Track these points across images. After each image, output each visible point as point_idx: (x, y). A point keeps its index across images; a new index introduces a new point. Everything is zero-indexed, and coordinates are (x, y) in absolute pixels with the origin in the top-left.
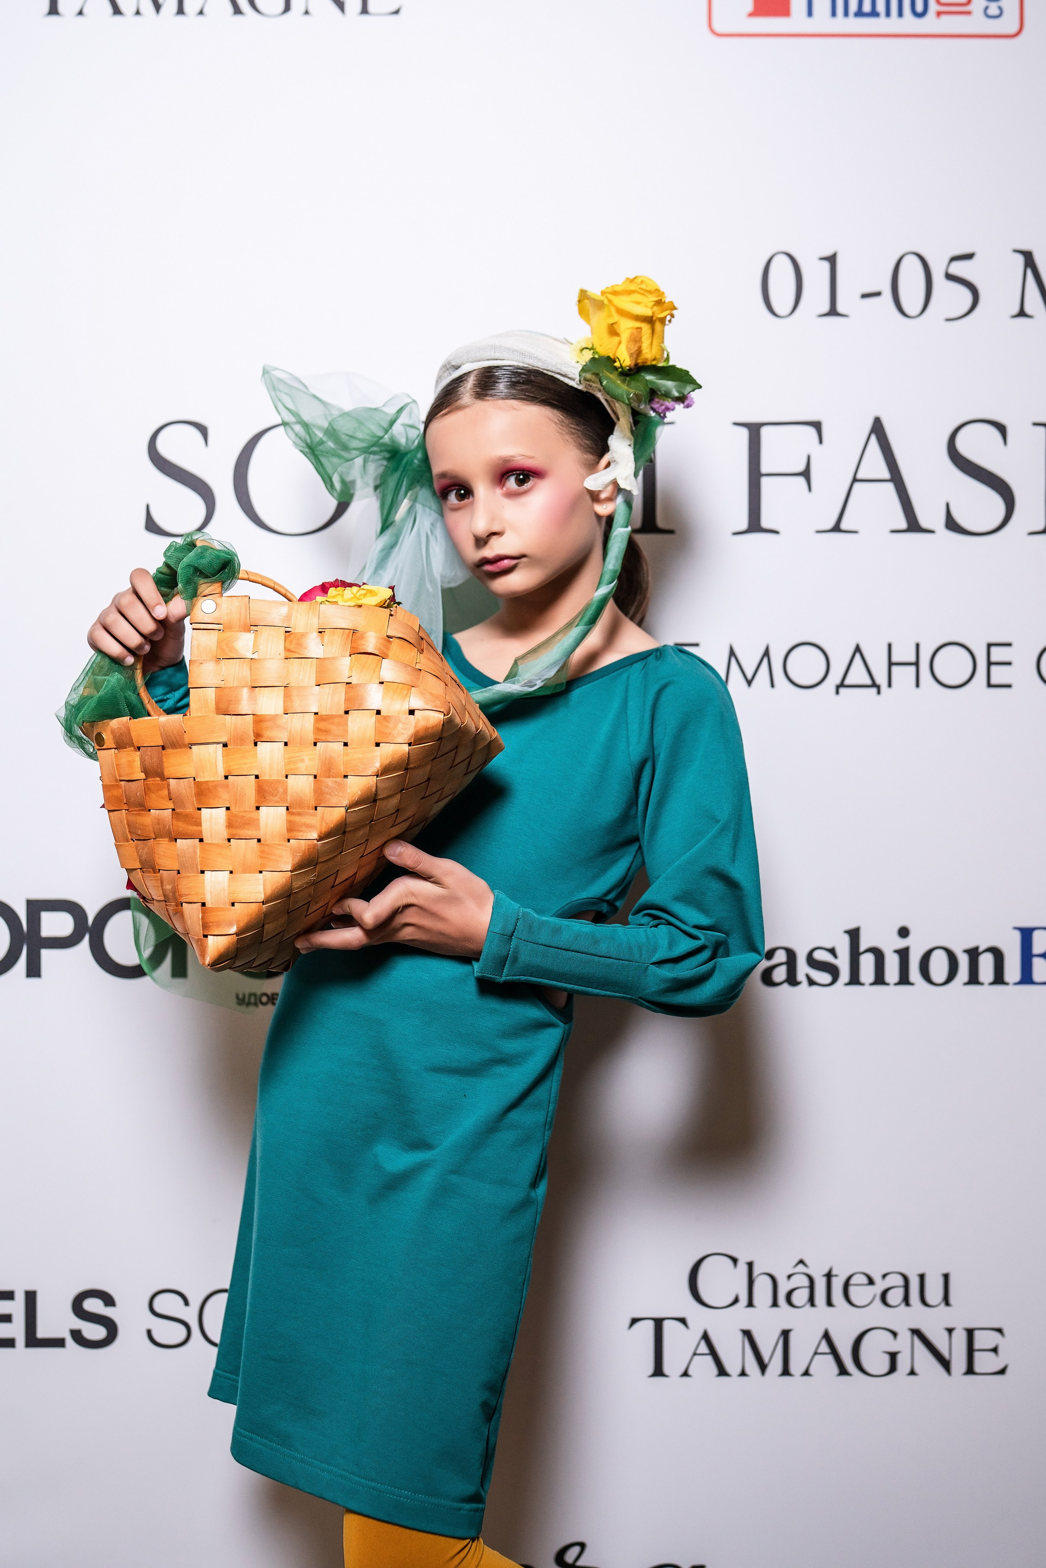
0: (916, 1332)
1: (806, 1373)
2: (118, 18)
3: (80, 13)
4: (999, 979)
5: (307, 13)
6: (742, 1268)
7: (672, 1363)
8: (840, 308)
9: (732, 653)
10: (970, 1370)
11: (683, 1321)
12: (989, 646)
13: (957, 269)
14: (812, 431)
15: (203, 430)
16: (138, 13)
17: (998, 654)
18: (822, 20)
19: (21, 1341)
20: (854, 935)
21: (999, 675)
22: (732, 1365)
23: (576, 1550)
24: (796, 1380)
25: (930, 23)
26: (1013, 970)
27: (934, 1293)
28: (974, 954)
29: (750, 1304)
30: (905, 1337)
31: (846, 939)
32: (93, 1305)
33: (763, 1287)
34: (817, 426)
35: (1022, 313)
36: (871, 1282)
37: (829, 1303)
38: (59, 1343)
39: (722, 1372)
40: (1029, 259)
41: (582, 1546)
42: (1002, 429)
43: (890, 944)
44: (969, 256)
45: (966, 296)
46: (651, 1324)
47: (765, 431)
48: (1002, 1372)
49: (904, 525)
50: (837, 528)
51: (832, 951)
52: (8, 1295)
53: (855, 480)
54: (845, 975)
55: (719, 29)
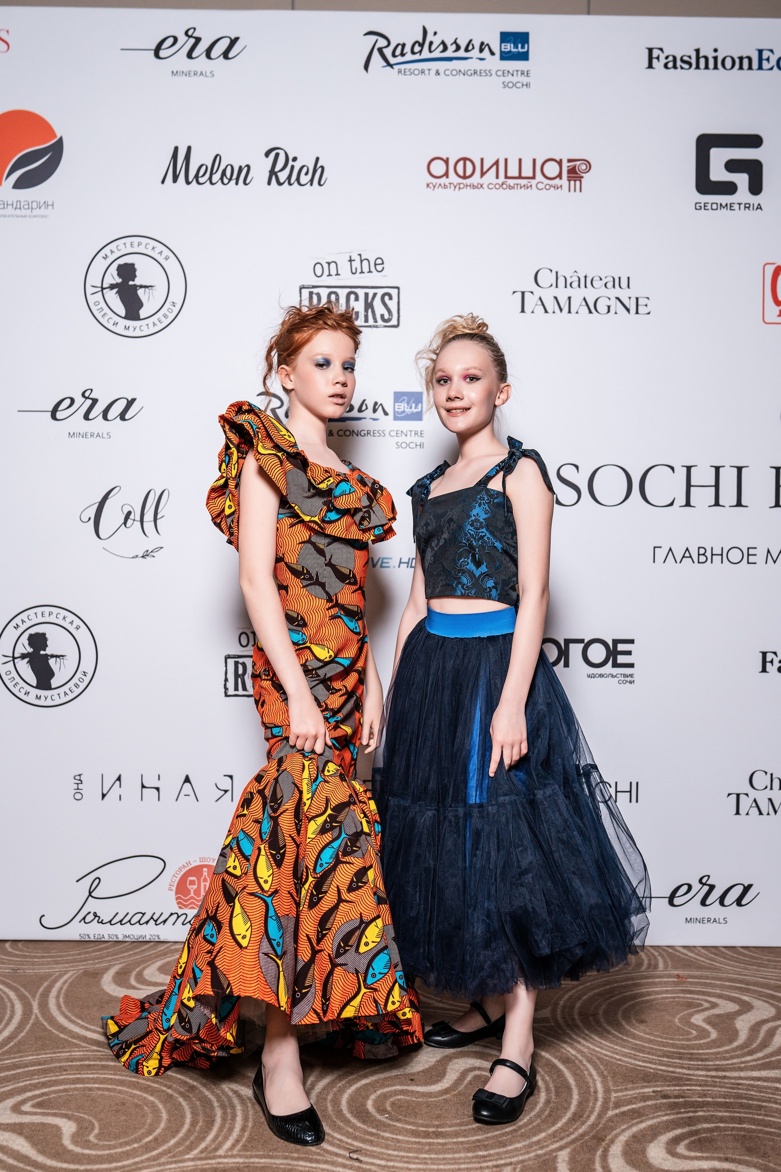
2: (546, 314)
3: (533, 312)
5: (616, 313)
6: (769, 776)
7: (743, 811)
9: (769, 551)
11: (747, 795)
15: (577, 467)
16: (554, 312)
22: (765, 812)
23: (706, 878)
29: (771, 789)
33: (776, 782)
39: (761, 813)
41: (709, 876)
46: (735, 796)
55: (766, 320)
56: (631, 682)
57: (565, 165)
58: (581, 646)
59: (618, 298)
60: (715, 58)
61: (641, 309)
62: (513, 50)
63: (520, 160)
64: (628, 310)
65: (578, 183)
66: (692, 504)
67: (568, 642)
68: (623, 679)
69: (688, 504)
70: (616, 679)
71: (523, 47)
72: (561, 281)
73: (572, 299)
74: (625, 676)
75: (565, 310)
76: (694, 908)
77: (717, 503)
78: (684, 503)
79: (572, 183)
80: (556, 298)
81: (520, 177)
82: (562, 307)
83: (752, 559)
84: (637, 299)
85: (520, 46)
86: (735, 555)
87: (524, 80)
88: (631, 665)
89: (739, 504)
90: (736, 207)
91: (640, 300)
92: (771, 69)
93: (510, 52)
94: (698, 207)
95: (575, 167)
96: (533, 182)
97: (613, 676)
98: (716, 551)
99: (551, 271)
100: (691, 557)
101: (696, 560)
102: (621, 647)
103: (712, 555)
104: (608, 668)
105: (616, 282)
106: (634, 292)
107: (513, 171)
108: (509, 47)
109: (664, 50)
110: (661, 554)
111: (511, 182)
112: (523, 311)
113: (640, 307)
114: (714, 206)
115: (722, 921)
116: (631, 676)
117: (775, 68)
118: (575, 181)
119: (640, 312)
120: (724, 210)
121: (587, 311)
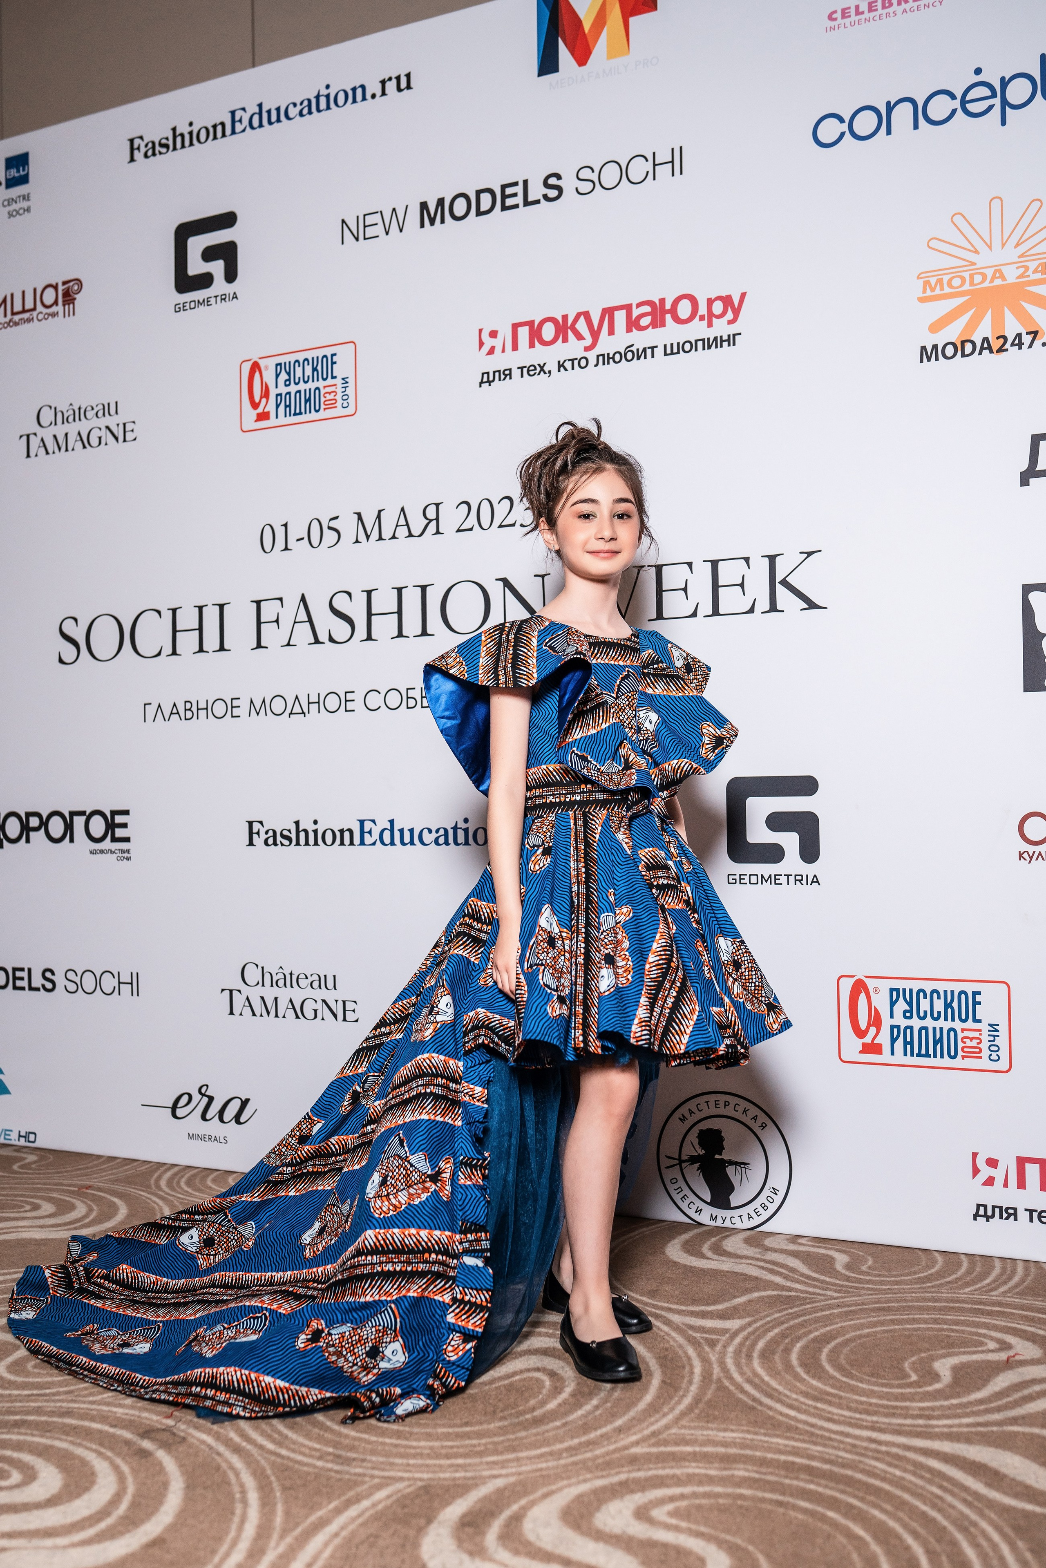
0: (324, 1001)
1: (284, 1017)
2: (48, 455)
3: (36, 456)
4: (352, 843)
5: (106, 444)
6: (260, 969)
7: (236, 1011)
8: (289, 547)
9: (251, 702)
10: (345, 1020)
11: (239, 991)
12: (346, 693)
13: (333, 524)
14: (279, 602)
15: (76, 620)
16: (54, 453)
17: (349, 696)
18: (282, 420)
19: (27, 988)
20: (297, 823)
21: (350, 706)
22: (258, 1013)
23: (205, 1088)
24: (281, 1019)
25: (322, 414)
26: (357, 840)
27: (330, 984)
28: (342, 831)
29: (263, 985)
30: (320, 1002)
31: (294, 825)
32: (48, 975)
33: (267, 977)
34: (281, 599)
35: (357, 541)
36: (307, 978)
37: (292, 986)
38: (38, 989)
39: (254, 1014)
40: (359, 515)
42: (349, 594)
43: (311, 827)
44: (337, 518)
45: (336, 535)
46: (228, 993)
47: (262, 603)
48: (357, 1021)
49: (313, 641)
50: (288, 644)
51: (289, 831)
52: (22, 970)
53: (295, 622)
54: (294, 842)
55: (244, 429)
56: (128, 859)
57: (61, 288)
58: (84, 818)
59: (107, 427)
60: (191, 133)
61: (129, 436)
62: (16, 175)
63: (23, 292)
64: (116, 439)
65: (71, 306)
66: (178, 652)
67: (73, 814)
68: (120, 855)
69: (174, 653)
70: (115, 856)
71: (24, 170)
72: (59, 415)
73: (69, 435)
74: (123, 851)
75: (63, 448)
76: (194, 1123)
77: (201, 650)
78: (170, 652)
79: (67, 307)
80: (55, 436)
81: (24, 311)
82: (60, 444)
83: (236, 712)
84: (124, 424)
85: (21, 169)
86: (219, 708)
87: (25, 204)
88: (127, 840)
89: (222, 648)
90: (213, 300)
91: (127, 425)
92: (244, 130)
93: (14, 177)
94: (179, 308)
95: (68, 289)
96: (35, 314)
97: (112, 852)
98: (202, 705)
99: (50, 407)
100: (178, 713)
101: (183, 717)
102: (119, 819)
103: (198, 709)
104: (107, 844)
105: (106, 410)
106: (121, 419)
107: (18, 307)
108: (13, 173)
109: (144, 138)
110: (151, 710)
111: (16, 318)
112: (28, 456)
113: (127, 434)
114: (193, 305)
115: (222, 1140)
116: (128, 851)
117: (248, 128)
118: (69, 304)
119: (127, 439)
120: (201, 307)
121: (81, 446)
